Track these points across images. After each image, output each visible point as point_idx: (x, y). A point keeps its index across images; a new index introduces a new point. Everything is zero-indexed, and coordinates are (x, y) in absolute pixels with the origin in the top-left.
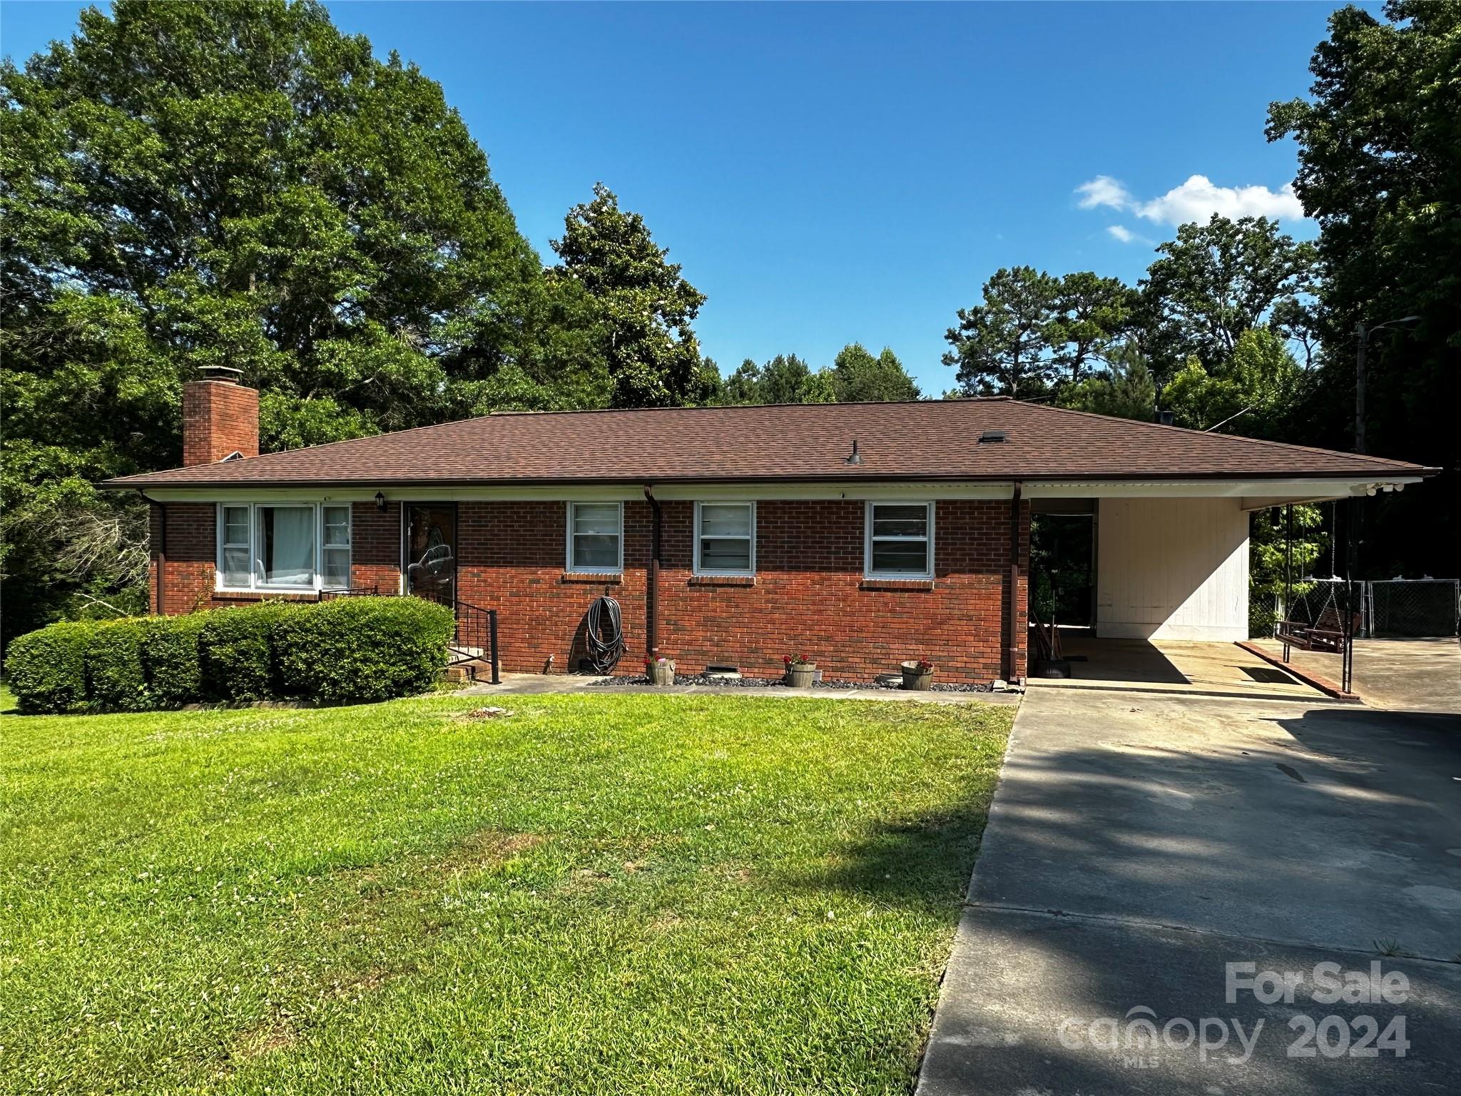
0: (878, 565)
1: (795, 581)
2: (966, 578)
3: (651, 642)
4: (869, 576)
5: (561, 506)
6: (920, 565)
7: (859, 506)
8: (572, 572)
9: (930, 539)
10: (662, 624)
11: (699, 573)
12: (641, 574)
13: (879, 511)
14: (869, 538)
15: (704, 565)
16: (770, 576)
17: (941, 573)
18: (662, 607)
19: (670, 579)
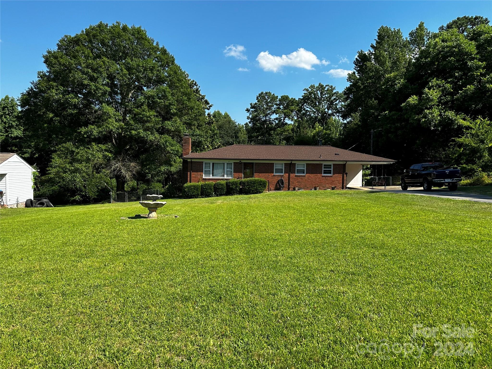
0: (324, 173)
1: (312, 175)
2: (337, 175)
3: (289, 185)
4: (323, 175)
5: (273, 163)
6: (330, 173)
7: (322, 164)
8: (275, 174)
9: (332, 169)
10: (291, 182)
11: (296, 174)
12: (287, 174)
13: (325, 165)
14: (323, 169)
15: (297, 173)
16: (308, 175)
17: (334, 174)
18: (291, 180)
19: (292, 175)
